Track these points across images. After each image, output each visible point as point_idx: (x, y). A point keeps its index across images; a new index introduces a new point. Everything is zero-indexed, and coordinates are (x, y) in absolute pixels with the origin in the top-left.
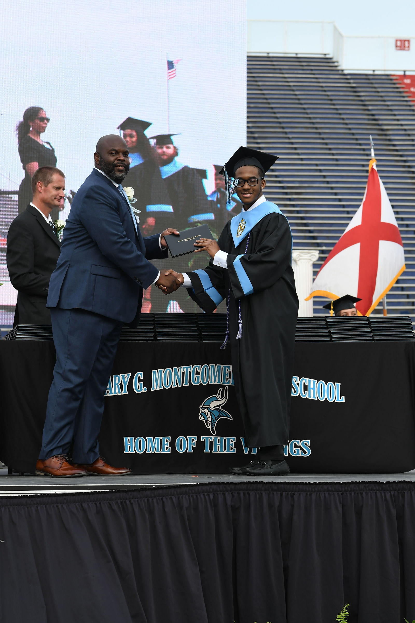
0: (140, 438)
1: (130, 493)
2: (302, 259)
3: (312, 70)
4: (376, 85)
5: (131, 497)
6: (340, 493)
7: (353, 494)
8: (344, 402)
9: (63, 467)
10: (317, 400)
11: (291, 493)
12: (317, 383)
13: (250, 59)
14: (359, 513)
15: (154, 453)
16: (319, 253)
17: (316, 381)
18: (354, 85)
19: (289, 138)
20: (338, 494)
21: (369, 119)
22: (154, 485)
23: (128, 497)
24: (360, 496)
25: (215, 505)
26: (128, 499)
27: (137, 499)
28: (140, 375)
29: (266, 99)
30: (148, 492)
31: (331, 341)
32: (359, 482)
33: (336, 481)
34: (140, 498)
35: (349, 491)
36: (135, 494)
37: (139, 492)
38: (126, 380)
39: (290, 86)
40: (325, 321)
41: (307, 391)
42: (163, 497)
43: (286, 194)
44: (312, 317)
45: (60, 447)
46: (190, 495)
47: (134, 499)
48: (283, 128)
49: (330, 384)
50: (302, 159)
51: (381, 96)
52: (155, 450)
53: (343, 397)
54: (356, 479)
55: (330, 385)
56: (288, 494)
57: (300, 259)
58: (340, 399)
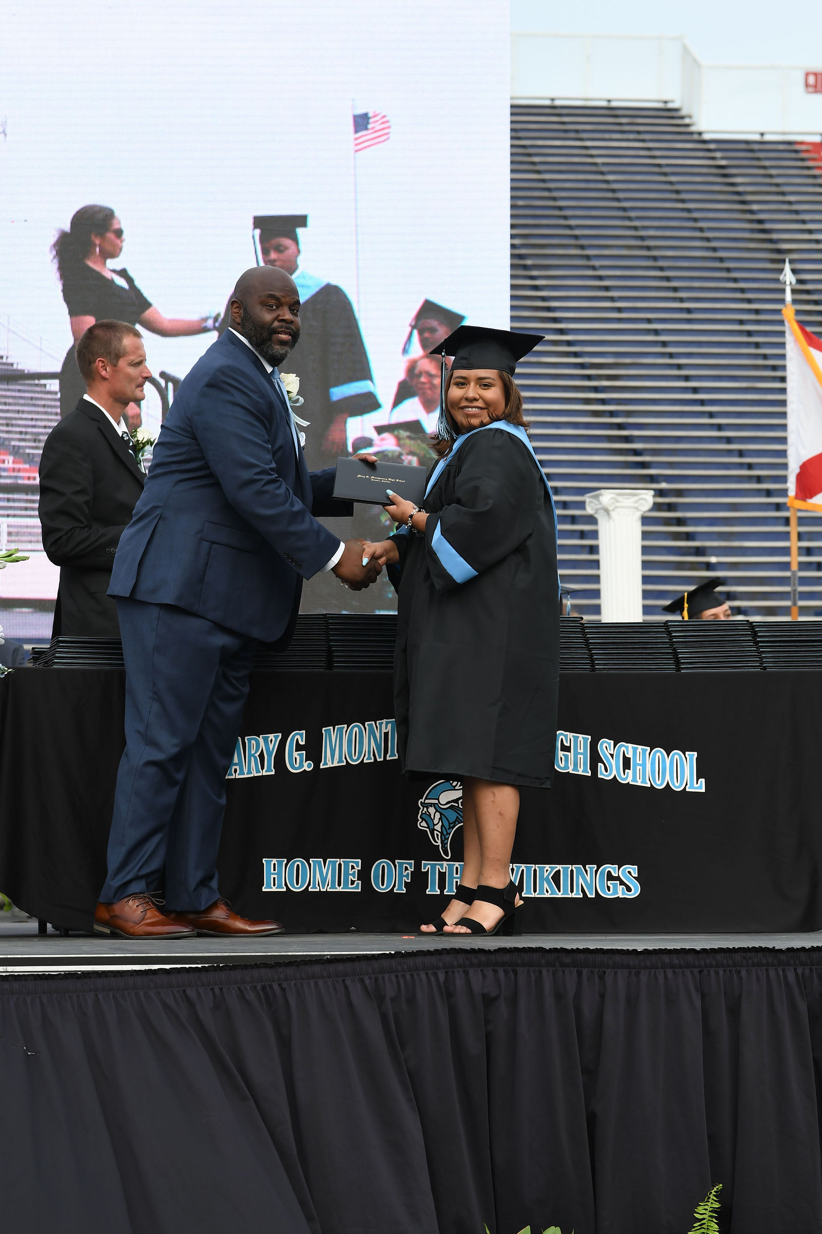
0: (298, 861)
1: (280, 970)
2: (619, 507)
3: (639, 132)
4: (767, 163)
5: (282, 976)
6: (696, 971)
7: (721, 973)
8: (703, 790)
9: (147, 919)
10: (650, 786)
11: (599, 971)
12: (650, 754)
13: (517, 110)
14: (734, 1011)
15: (325, 890)
16: (654, 496)
17: (649, 748)
18: (723, 163)
19: (594, 268)
20: (692, 972)
21: (752, 231)
22: (327, 955)
23: (276, 977)
24: (735, 976)
25: (448, 994)
26: (276, 981)
27: (294, 982)
28: (299, 736)
29: (549, 190)
30: (317, 969)
31: (679, 669)
32: (734, 948)
33: (687, 948)
34: (301, 980)
35: (714, 967)
36: (290, 971)
37: (299, 967)
38: (271, 747)
39: (595, 164)
40: (665, 629)
41: (630, 769)
42: (346, 978)
43: (589, 377)
44: (641, 621)
45: (141, 877)
46: (400, 974)
47: (288, 982)
48: (582, 247)
49: (677, 754)
50: (619, 310)
51: (777, 185)
52: (328, 885)
53: (701, 782)
54: (727, 942)
55: (677, 756)
56: (592, 972)
57: (616, 508)
58: (695, 785)
